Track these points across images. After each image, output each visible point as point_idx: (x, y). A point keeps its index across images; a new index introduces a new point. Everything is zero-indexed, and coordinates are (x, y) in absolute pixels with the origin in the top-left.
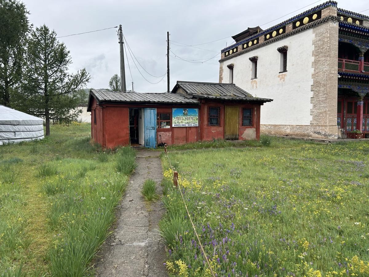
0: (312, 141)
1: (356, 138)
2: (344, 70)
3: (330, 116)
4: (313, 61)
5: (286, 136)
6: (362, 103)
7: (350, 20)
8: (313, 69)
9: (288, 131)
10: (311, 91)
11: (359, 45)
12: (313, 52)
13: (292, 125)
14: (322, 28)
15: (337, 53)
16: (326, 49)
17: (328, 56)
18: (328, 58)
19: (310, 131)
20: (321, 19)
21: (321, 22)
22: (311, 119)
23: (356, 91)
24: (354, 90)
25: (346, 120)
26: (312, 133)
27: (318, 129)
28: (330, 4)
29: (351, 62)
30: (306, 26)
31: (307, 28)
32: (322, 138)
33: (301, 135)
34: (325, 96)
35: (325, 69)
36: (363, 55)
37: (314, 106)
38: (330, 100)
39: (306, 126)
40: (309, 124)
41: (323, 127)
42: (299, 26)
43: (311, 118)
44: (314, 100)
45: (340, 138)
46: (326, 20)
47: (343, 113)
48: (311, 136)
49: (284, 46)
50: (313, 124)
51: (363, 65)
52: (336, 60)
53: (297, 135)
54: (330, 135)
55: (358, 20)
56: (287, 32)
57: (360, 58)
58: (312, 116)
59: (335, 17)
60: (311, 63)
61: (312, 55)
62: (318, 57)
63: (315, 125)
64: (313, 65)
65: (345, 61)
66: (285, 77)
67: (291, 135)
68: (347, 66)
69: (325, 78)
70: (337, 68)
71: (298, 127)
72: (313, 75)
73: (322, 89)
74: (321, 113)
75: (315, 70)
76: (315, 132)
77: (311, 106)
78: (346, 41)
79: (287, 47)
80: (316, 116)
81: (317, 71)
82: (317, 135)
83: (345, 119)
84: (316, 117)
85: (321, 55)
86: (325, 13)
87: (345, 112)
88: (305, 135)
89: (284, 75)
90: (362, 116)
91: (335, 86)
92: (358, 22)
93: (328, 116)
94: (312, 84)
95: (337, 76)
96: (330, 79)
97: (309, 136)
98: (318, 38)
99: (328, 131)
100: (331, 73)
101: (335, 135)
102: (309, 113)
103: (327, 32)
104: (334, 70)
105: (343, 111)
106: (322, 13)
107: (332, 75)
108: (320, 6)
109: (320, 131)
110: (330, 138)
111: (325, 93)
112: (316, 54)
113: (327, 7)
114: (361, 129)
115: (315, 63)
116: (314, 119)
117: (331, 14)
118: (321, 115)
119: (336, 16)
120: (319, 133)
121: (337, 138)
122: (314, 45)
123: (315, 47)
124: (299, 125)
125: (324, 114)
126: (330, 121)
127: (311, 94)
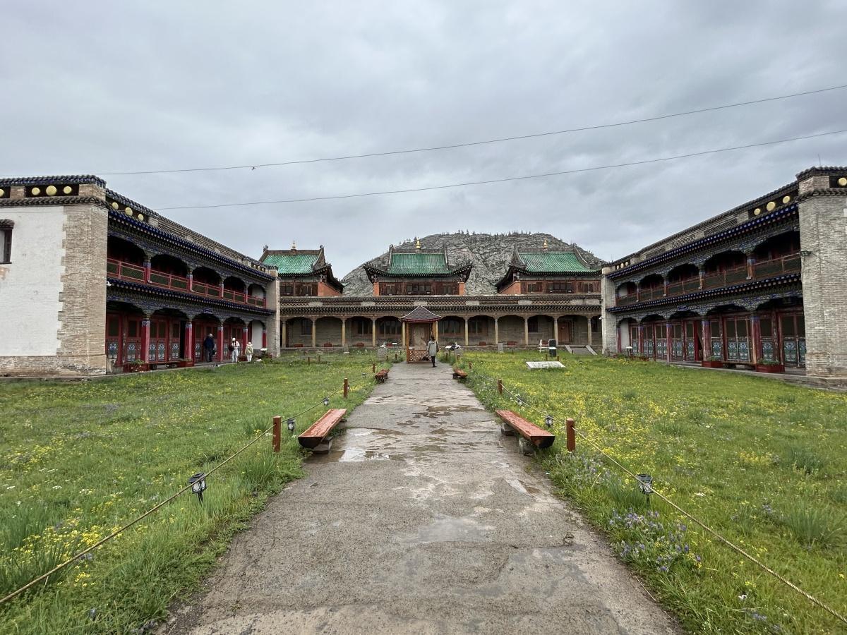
0: (58, 382)
1: (131, 371)
2: (120, 276)
3: (91, 340)
4: (64, 255)
5: (6, 376)
6: (148, 323)
7: (129, 211)
8: (64, 268)
9: (11, 367)
10: (60, 301)
11: (144, 246)
12: (64, 242)
13: (19, 357)
14: (81, 210)
15: (105, 251)
16: (86, 242)
17: (88, 253)
18: (90, 256)
19: (57, 366)
20: (79, 197)
21: (78, 202)
22: (59, 346)
23: (139, 306)
24: (136, 305)
25: (127, 346)
26: (59, 368)
27: (70, 361)
28: (93, 180)
29: (132, 267)
30: (51, 199)
31: (53, 203)
32: (78, 375)
33: (39, 373)
34: (83, 311)
35: (83, 271)
36: (149, 261)
37: (65, 326)
38: (92, 317)
39: (49, 356)
40: (55, 354)
41: (80, 358)
42: (38, 195)
43: (59, 344)
44: (65, 316)
45: (109, 372)
46: (86, 201)
47: (122, 337)
48: (57, 373)
49: (6, 220)
50: (62, 353)
51: (149, 274)
52: (104, 261)
53: (29, 373)
54: (92, 369)
55: (142, 214)
56: (12, 198)
57: (145, 263)
58: (60, 341)
59: (102, 201)
60: (60, 258)
61: (62, 245)
62: (72, 251)
63: (65, 354)
64: (63, 261)
65: (123, 264)
66: (7, 273)
67: (17, 374)
68: (125, 272)
69: (83, 284)
70: (105, 272)
71: (32, 359)
72: (62, 277)
73: (80, 300)
74: (76, 336)
75: (66, 270)
76: (65, 367)
77: (59, 325)
78: (123, 237)
79: (13, 224)
80: (67, 341)
81: (70, 272)
82: (68, 371)
83: (124, 344)
84: (67, 343)
85: (77, 249)
86: (84, 191)
87: (124, 334)
88: (43, 373)
89: (5, 269)
90: (148, 341)
91: (102, 297)
92: (141, 217)
93: (88, 340)
94: (62, 290)
95: (105, 284)
96: (92, 286)
97: (52, 373)
98: (73, 224)
99: (87, 363)
100: (95, 279)
101: (101, 369)
102: (56, 336)
103: (88, 218)
104: (101, 275)
105: (122, 334)
106: (80, 188)
107: (97, 282)
108: (77, 177)
109: (75, 364)
110: (92, 374)
111: (84, 306)
112: (70, 244)
113: (89, 182)
114: (147, 359)
115: (68, 260)
116: (63, 346)
117: (94, 194)
118: (77, 339)
119: (104, 200)
120: (72, 368)
121: (105, 373)
122: (65, 232)
123: (68, 235)
124: (34, 357)
125: (82, 338)
126: (92, 349)
127: (60, 306)
